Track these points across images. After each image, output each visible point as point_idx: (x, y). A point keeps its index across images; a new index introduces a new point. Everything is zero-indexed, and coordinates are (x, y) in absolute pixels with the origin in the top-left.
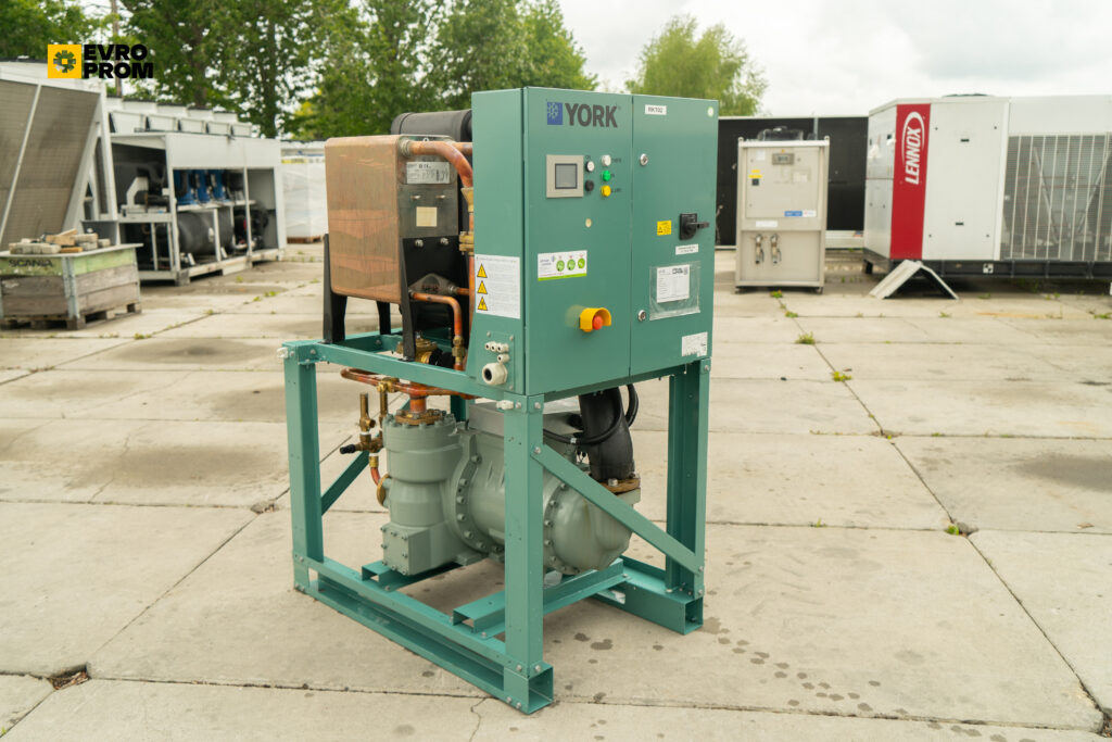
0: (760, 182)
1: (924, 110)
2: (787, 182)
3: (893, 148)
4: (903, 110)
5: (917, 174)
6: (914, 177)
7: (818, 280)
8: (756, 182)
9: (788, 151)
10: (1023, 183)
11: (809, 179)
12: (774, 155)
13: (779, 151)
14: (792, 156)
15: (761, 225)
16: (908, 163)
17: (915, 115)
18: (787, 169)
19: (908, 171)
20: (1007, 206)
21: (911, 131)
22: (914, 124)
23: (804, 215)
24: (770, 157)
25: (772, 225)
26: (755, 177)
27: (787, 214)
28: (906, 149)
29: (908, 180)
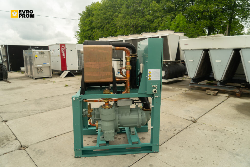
0: (38, 58)
1: (64, 45)
2: (43, 58)
3: (60, 51)
4: (61, 45)
5: (64, 56)
6: (64, 57)
7: (51, 75)
8: (36, 58)
9: (42, 52)
10: (80, 58)
11: (47, 57)
12: (40, 53)
13: (41, 52)
14: (43, 53)
15: (38, 66)
16: (63, 54)
17: (63, 46)
18: (42, 55)
19: (63, 56)
20: (78, 61)
21: (63, 49)
22: (63, 48)
23: (47, 64)
24: (39, 53)
25: (41, 66)
26: (36, 57)
27: (43, 63)
28: (62, 52)
29: (63, 57)
